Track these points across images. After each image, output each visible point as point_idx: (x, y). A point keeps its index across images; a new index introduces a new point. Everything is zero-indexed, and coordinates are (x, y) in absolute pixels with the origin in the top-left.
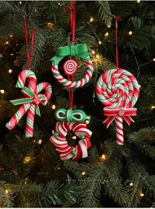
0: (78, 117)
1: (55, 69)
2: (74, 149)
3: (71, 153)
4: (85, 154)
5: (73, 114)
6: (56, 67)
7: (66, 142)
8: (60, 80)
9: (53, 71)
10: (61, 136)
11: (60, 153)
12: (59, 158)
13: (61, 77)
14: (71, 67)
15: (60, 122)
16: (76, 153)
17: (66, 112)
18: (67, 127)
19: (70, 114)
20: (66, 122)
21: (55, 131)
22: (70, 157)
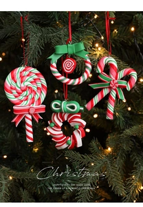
0: (73, 107)
1: (53, 67)
2: (69, 139)
3: (66, 142)
4: (80, 144)
5: (68, 105)
6: (54, 65)
7: (61, 132)
8: (58, 77)
9: (52, 68)
10: (57, 126)
11: (56, 143)
12: (55, 148)
13: (59, 74)
14: (69, 66)
15: (56, 113)
16: (71, 143)
17: (61, 104)
18: (62, 118)
19: (65, 105)
20: (61, 113)
21: (51, 122)
22: (65, 146)
